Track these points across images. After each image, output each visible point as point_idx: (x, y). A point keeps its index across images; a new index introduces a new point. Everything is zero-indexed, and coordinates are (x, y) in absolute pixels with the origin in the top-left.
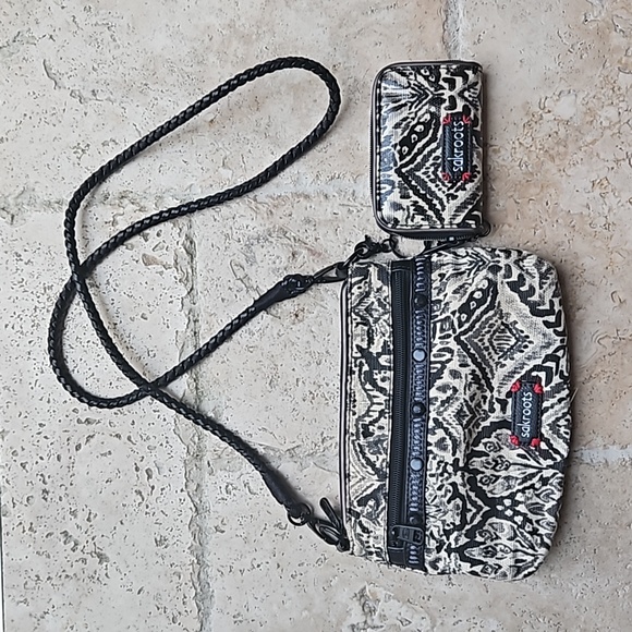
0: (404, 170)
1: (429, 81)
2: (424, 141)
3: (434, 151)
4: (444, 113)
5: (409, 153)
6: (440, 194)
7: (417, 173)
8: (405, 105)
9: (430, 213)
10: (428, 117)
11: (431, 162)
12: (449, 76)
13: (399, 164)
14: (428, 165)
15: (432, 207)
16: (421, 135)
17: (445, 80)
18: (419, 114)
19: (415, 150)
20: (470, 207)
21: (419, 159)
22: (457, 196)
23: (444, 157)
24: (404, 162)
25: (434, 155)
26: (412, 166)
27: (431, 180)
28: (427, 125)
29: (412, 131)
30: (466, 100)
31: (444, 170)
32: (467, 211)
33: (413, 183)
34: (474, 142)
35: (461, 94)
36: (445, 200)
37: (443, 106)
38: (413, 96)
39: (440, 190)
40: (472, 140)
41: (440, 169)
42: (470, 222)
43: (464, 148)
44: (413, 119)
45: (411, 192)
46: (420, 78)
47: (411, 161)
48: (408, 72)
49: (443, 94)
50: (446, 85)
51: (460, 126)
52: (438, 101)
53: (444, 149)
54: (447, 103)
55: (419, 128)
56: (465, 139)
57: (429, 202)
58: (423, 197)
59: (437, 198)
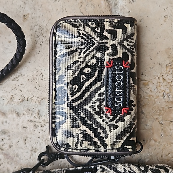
0: (74, 104)
1: (95, 32)
2: (91, 81)
3: (99, 88)
4: (107, 58)
5: (79, 90)
6: (104, 125)
7: (86, 107)
8: (76, 51)
9: (96, 140)
10: (94, 61)
11: (96, 97)
12: (111, 28)
13: (71, 99)
14: (94, 100)
15: (97, 135)
16: (89, 76)
17: (109, 31)
18: (87, 58)
19: (84, 88)
20: (128, 135)
21: (87, 95)
22: (117, 126)
23: (107, 94)
24: (74, 97)
25: (99, 92)
26: (81, 101)
27: (96, 113)
28: (93, 68)
29: (82, 72)
30: (125, 48)
31: (107, 105)
32: (125, 138)
33: (82, 115)
34: (131, 82)
35: (121, 43)
36: (108, 129)
37: (107, 52)
38: (82, 43)
39: (103, 121)
40: (129, 80)
41: (104, 104)
42: (128, 147)
43: (124, 88)
44: (82, 62)
45: (80, 122)
46: (88, 29)
47: (81, 97)
48: (78, 24)
49: (107, 43)
50: (109, 36)
51: (120, 70)
52: (102, 48)
53: (107, 87)
54: (110, 51)
55: (87, 70)
56: (124, 81)
57: (95, 131)
58: (90, 127)
59: (102, 128)
